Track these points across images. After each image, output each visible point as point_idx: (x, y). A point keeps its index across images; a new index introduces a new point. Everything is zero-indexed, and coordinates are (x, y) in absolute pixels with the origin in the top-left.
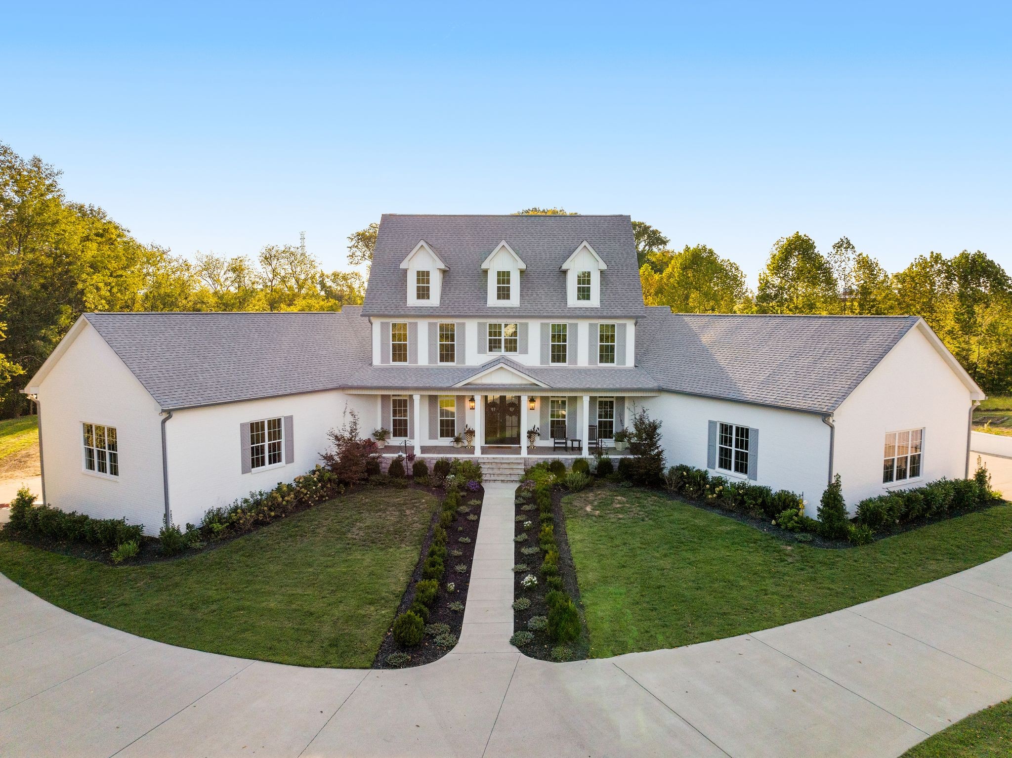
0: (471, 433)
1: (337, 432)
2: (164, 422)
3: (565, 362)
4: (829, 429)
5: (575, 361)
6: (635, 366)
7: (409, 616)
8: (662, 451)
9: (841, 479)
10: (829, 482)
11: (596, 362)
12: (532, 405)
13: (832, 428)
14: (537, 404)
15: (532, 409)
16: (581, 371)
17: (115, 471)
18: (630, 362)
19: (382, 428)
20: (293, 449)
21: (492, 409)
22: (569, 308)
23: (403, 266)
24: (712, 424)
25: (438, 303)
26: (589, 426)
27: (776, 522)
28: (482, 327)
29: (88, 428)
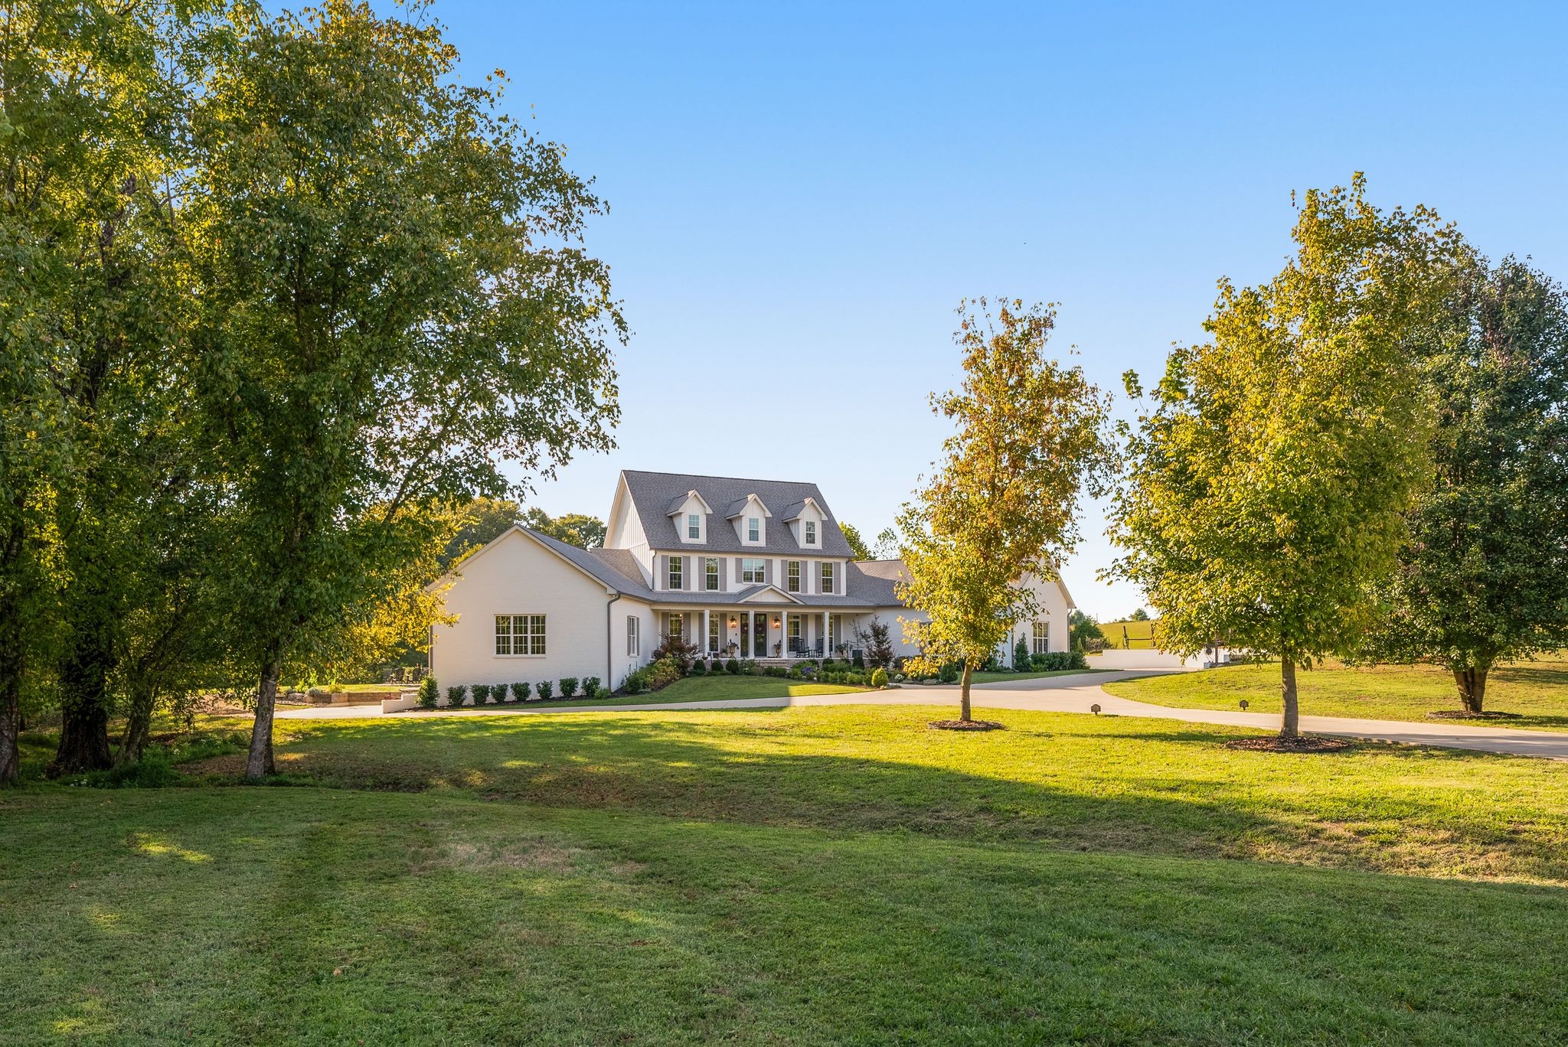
0: (735, 646)
2: (609, 603)
3: (799, 591)
6: (847, 595)
17: (538, 651)
18: (844, 591)
20: (639, 644)
22: (801, 549)
23: (681, 510)
25: (705, 542)
28: (739, 562)
29: (501, 619)
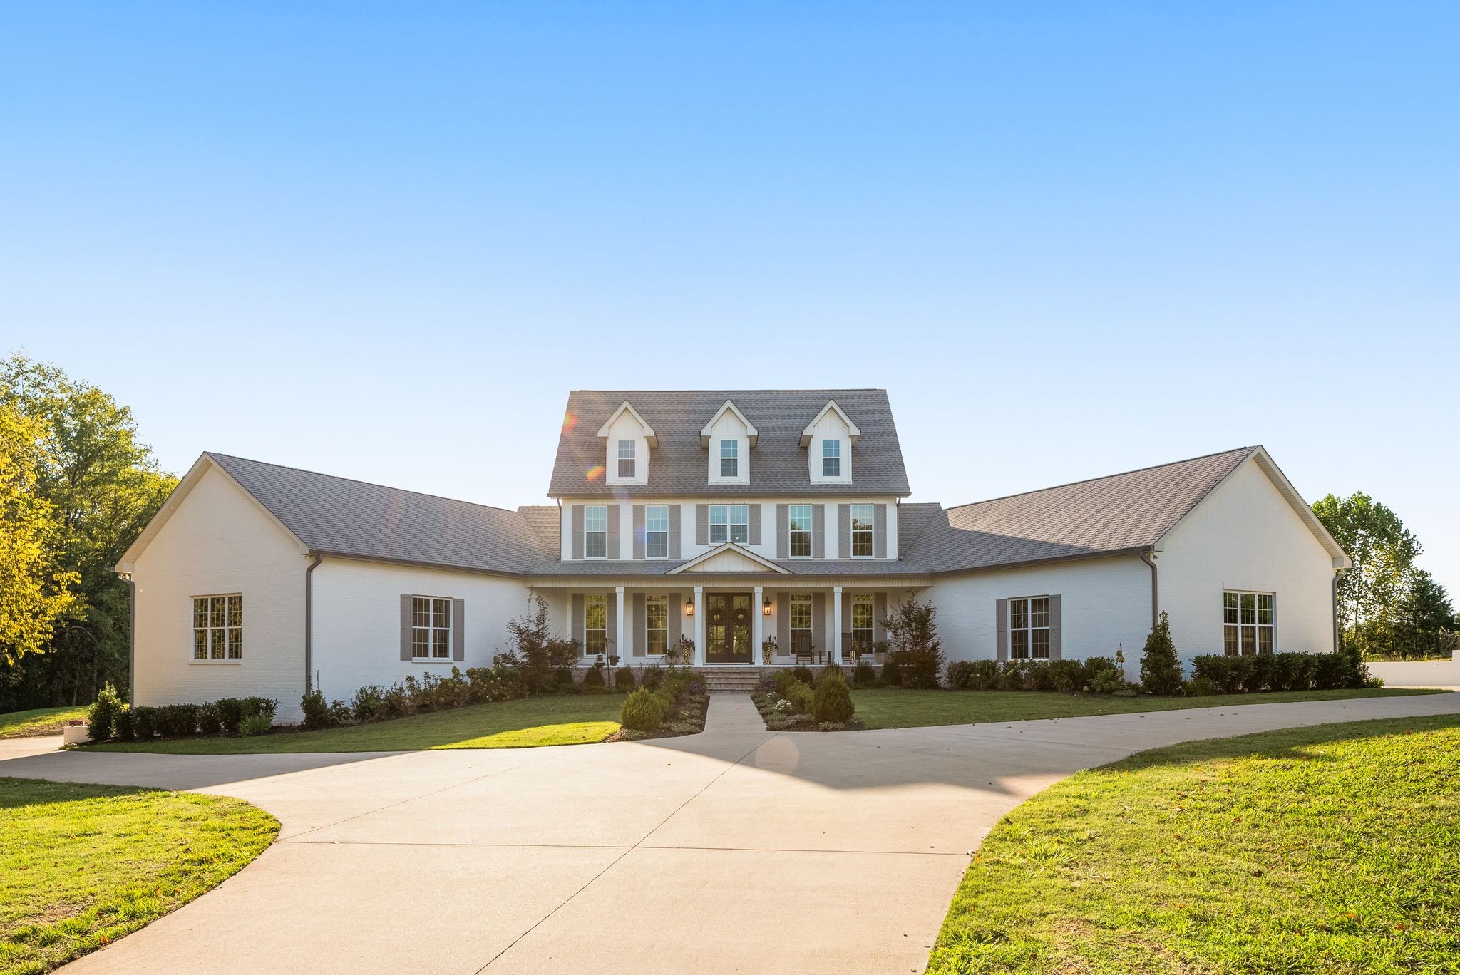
0: (690, 645)
1: (519, 623)
2: (309, 571)
3: (809, 555)
4: (1150, 570)
5: (821, 552)
6: (899, 560)
7: (642, 694)
8: (938, 644)
9: (1169, 619)
10: (1154, 623)
11: (849, 553)
12: (767, 609)
13: (1153, 568)
14: (773, 609)
15: (767, 614)
16: (829, 564)
17: (236, 653)
18: (892, 553)
19: (573, 639)
20: (463, 641)
21: (715, 617)
22: (812, 485)
23: (601, 434)
24: (1001, 604)
25: (646, 481)
26: (843, 634)
27: (1089, 688)
28: (701, 511)
29: (201, 603)
